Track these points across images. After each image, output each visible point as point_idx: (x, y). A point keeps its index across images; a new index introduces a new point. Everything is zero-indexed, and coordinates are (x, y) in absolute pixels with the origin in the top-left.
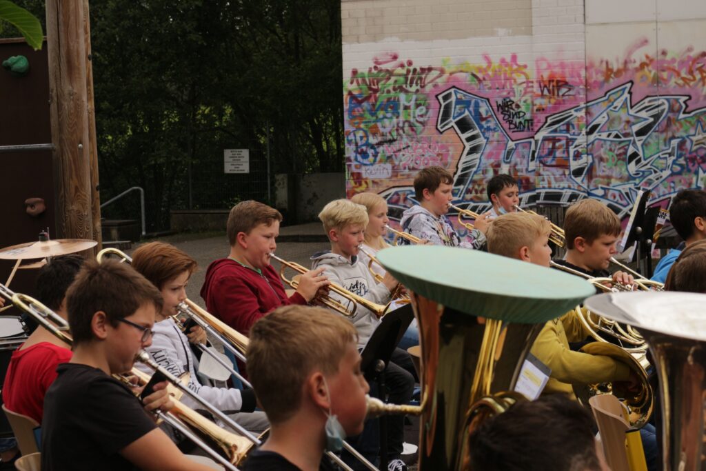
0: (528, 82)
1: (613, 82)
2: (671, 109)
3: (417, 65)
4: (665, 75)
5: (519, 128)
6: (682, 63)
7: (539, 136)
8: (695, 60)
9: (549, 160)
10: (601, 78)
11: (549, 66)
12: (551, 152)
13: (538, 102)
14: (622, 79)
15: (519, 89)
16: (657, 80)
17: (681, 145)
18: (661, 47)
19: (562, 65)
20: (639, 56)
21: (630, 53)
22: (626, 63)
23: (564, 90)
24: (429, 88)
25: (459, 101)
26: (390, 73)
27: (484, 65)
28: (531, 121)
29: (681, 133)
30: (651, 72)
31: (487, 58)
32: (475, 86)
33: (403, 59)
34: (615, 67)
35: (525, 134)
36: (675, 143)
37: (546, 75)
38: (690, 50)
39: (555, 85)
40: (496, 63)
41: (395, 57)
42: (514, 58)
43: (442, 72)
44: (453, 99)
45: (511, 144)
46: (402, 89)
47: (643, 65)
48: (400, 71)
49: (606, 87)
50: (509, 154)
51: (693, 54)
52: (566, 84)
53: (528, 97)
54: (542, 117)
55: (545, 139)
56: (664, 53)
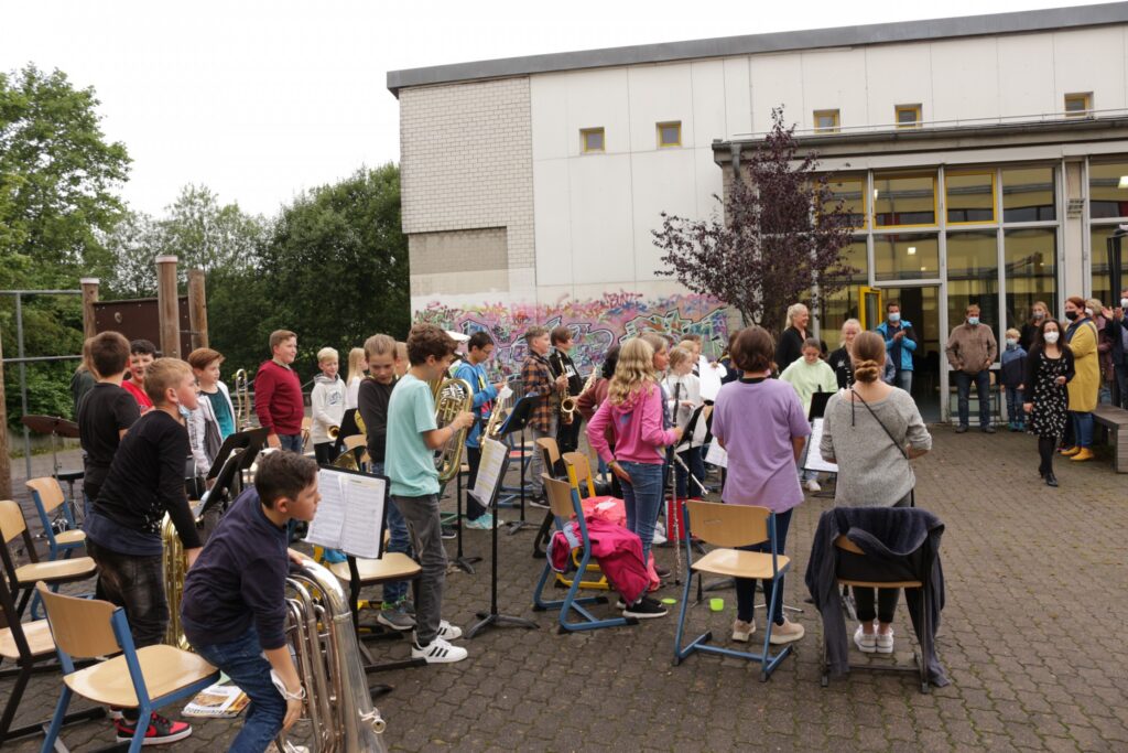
0: (508, 317)
1: (551, 316)
2: (581, 331)
3: (450, 307)
4: (578, 313)
5: (503, 341)
6: (587, 307)
7: (513, 346)
8: (593, 305)
9: (519, 358)
10: (545, 314)
11: (518, 308)
12: (520, 354)
13: (513, 327)
14: (556, 315)
15: (503, 320)
16: (574, 316)
17: (587, 349)
18: (575, 298)
19: (525, 308)
20: (564, 303)
21: (560, 301)
22: (558, 306)
23: (526, 321)
24: (456, 320)
25: (472, 327)
26: (436, 312)
27: (485, 307)
28: (509, 337)
29: (587, 344)
30: (570, 311)
31: (486, 304)
32: (480, 320)
33: (442, 305)
34: (552, 308)
35: (506, 344)
36: (583, 349)
37: (517, 313)
38: (591, 299)
39: (521, 318)
40: (491, 306)
41: (438, 304)
42: (500, 304)
43: (463, 311)
44: (469, 326)
45: (499, 350)
46: (442, 321)
47: (566, 308)
48: (441, 311)
49: (549, 319)
50: (498, 355)
51: (592, 302)
52: (527, 317)
53: (508, 325)
54: (515, 335)
55: (517, 347)
56: (577, 301)
